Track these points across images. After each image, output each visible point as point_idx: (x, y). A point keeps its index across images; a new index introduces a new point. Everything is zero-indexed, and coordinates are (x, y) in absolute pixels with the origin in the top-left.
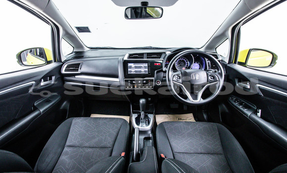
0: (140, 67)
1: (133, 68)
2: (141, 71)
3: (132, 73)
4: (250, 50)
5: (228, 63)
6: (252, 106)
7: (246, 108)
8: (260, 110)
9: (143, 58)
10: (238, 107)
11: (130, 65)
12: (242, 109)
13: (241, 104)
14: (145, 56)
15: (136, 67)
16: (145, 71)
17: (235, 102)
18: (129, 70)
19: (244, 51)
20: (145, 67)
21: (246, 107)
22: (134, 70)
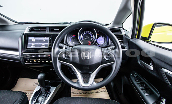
0: (41, 41)
1: (33, 42)
2: (41, 45)
3: (32, 47)
4: (154, 24)
5: (131, 38)
6: (154, 91)
7: (147, 92)
8: (164, 100)
9: (45, 31)
10: (139, 88)
11: (30, 38)
12: (142, 92)
13: (142, 84)
14: (48, 29)
15: (36, 41)
16: (46, 45)
17: (136, 80)
18: (29, 43)
19: (148, 26)
20: (46, 41)
21: (147, 90)
22: (34, 44)
